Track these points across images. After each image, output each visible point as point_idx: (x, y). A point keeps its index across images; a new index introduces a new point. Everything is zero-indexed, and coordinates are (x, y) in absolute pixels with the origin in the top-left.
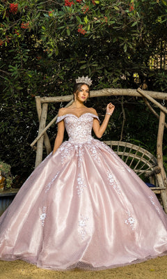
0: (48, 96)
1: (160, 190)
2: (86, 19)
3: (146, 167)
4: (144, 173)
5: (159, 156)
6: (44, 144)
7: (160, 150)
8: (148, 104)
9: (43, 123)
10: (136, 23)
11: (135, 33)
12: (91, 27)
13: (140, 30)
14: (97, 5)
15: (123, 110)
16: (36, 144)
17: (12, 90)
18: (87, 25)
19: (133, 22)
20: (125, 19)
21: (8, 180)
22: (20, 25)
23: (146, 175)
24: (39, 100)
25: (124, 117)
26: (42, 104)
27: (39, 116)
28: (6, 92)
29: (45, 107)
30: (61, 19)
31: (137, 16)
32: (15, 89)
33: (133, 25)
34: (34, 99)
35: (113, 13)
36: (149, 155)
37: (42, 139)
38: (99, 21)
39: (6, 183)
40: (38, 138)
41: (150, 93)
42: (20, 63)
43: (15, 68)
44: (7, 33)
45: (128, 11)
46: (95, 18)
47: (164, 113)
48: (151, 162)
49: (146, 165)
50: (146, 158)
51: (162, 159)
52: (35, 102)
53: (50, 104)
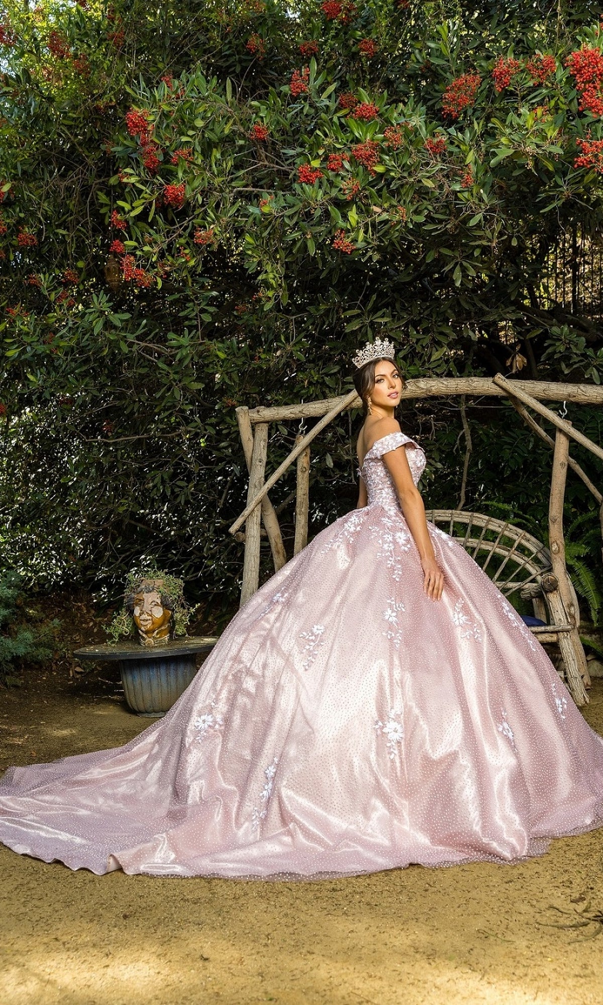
0: (269, 405)
1: (557, 632)
2: (353, 215)
3: (523, 575)
4: (520, 590)
5: (554, 547)
6: (262, 526)
7: (556, 531)
8: (526, 413)
9: (257, 472)
10: (479, 217)
11: (480, 238)
12: (366, 232)
13: (493, 231)
14: (380, 176)
15: (466, 426)
16: (243, 529)
17: (178, 394)
18: (356, 229)
19: (471, 217)
20: (452, 205)
21: (178, 616)
22: (191, 236)
23: (524, 595)
24: (244, 417)
25: (469, 444)
26: (254, 426)
27: (248, 455)
28: (163, 397)
29: (262, 432)
30: (291, 217)
31: (481, 200)
32: (185, 389)
33: (473, 223)
34: (232, 412)
35: (422, 193)
36: (532, 544)
37: (258, 513)
38: (385, 216)
39: (174, 623)
40: (246, 512)
41: (529, 385)
42: (196, 327)
43: (185, 340)
44: (162, 255)
45: (457, 187)
46: (377, 209)
47: (566, 435)
48: (536, 561)
49: (524, 569)
50: (522, 549)
51: (562, 555)
52: (236, 419)
53: (272, 425)
